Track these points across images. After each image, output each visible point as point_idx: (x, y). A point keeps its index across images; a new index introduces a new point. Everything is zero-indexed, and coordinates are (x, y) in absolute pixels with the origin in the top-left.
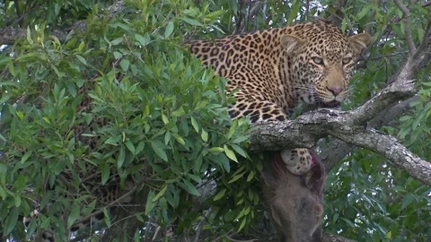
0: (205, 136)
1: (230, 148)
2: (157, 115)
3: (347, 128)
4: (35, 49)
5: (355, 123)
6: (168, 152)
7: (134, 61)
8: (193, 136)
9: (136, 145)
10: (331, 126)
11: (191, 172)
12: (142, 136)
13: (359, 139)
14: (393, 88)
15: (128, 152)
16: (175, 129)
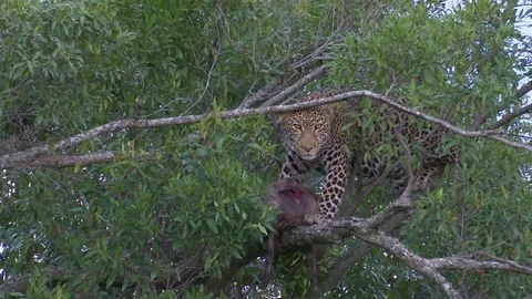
0: (244, 216)
1: (263, 225)
2: (210, 201)
3: (364, 230)
4: (128, 158)
5: (370, 227)
6: (218, 227)
7: (197, 166)
8: (237, 217)
9: (196, 222)
10: (353, 229)
11: (236, 242)
12: (200, 216)
13: (372, 238)
14: (397, 203)
15: (190, 227)
16: (223, 211)
